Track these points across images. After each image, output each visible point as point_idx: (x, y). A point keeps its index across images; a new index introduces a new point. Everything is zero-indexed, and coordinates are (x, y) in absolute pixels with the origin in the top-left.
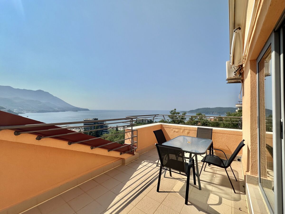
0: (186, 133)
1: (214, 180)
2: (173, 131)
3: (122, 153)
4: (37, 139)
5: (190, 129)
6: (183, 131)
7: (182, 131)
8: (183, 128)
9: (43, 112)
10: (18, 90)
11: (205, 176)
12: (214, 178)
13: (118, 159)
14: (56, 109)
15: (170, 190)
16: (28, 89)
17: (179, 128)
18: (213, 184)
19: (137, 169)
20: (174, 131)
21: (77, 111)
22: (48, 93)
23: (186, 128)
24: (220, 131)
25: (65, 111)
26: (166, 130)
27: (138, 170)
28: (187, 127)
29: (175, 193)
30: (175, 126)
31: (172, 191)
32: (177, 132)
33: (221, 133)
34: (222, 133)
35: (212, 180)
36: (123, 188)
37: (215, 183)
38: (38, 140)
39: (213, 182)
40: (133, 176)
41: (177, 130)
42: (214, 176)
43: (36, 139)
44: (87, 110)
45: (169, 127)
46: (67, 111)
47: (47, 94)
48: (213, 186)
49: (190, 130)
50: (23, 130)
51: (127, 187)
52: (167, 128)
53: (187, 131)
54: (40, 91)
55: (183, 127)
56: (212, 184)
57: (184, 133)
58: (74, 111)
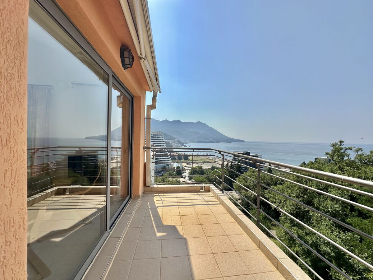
14: (211, 140)
21: (231, 142)
25: (219, 142)
44: (242, 141)
54: (199, 123)
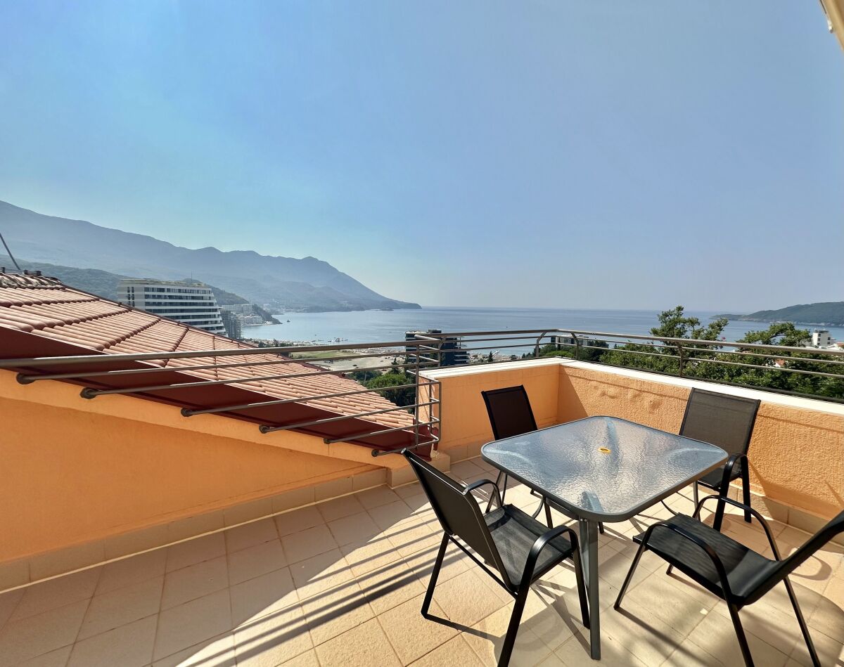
0: (646, 404)
1: (688, 630)
2: (599, 392)
3: (381, 452)
4: (83, 395)
5: (662, 393)
6: (635, 396)
7: (630, 394)
8: (634, 386)
9: (318, 312)
10: (269, 258)
11: (660, 600)
12: (696, 621)
13: (363, 469)
15: (473, 620)
16: (287, 257)
17: (622, 383)
18: (678, 647)
19: (416, 512)
20: (604, 394)
21: (391, 310)
22: (326, 264)
23: (645, 388)
24: (800, 412)
25: (364, 310)
26: (574, 385)
27: (417, 514)
28: (651, 384)
29: (481, 639)
30: (607, 375)
31: (477, 627)
32: (612, 397)
33: (802, 422)
34: (808, 426)
35: (679, 624)
36: (331, 567)
37: (687, 644)
38: (87, 400)
39: (678, 639)
40: (387, 533)
41: (612, 391)
42: (704, 612)
43: (80, 396)
44: (416, 306)
45: (587, 377)
46: (368, 309)
47: (324, 268)
48: (668, 657)
49: (661, 395)
50: (39, 370)
51: (345, 565)
52: (579, 379)
53: (652, 397)
54: (310, 261)
55: (637, 381)
56: (669, 649)
57: (638, 403)
58: (385, 310)
